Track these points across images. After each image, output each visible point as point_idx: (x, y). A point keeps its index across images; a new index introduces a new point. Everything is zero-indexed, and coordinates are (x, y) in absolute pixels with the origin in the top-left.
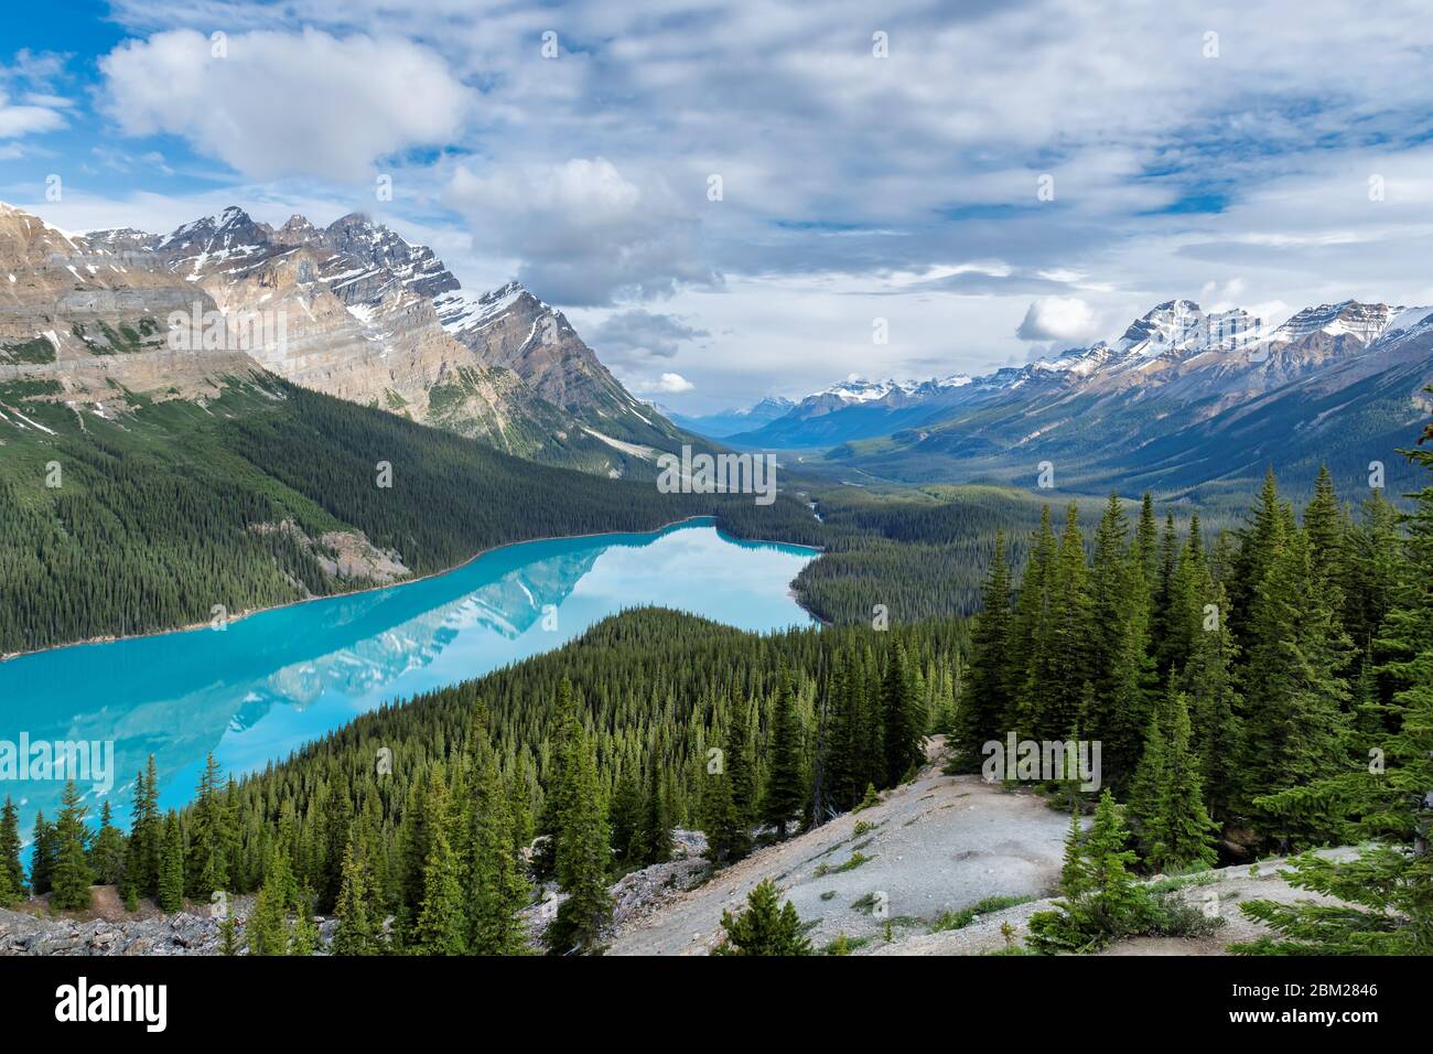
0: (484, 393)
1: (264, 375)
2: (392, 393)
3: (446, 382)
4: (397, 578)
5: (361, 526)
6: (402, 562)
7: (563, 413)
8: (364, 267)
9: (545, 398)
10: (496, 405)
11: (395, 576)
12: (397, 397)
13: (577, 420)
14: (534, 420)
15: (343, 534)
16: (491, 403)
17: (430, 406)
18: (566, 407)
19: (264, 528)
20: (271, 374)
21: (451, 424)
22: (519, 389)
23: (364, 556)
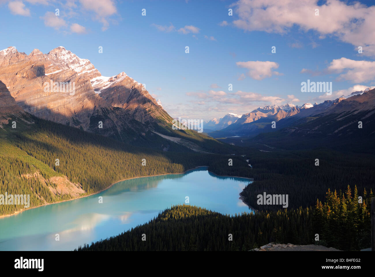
0: (112, 117)
1: (25, 114)
2: (75, 119)
3: (96, 114)
4: (81, 195)
5: (66, 174)
6: (82, 188)
7: (144, 125)
8: (62, 68)
9: (136, 119)
10: (117, 122)
11: (80, 194)
12: (77, 121)
13: (150, 128)
14: (132, 128)
15: (59, 177)
16: (115, 122)
17: (90, 124)
18: (145, 122)
19: (27, 176)
20: (27, 113)
21: (99, 131)
22: (126, 116)
23: (67, 186)
